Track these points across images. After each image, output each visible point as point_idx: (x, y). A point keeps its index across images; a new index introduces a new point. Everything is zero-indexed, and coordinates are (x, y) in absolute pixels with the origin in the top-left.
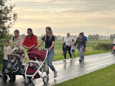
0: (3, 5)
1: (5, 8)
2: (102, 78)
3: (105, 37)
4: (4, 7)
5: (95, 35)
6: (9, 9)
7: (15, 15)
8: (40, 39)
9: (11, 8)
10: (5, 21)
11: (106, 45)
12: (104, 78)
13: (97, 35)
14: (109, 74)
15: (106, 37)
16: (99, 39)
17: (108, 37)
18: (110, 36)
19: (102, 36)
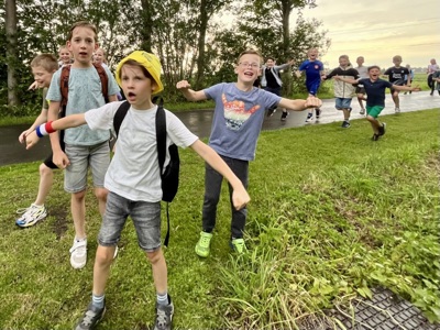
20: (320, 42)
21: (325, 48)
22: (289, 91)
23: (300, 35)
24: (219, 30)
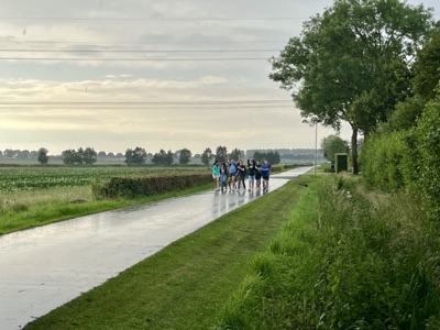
2: (161, 288)
3: (111, 154)
5: (84, 149)
11: (131, 181)
12: (168, 288)
13: (89, 149)
14: (175, 275)
15: (115, 154)
16: (95, 161)
17: (120, 155)
18: (124, 154)
19: (102, 154)
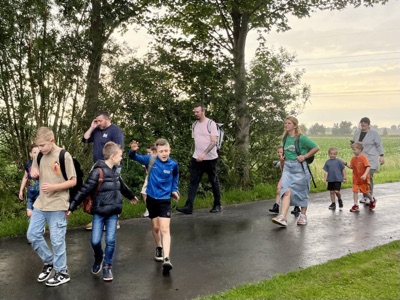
0: (282, 72)
1: (286, 77)
4: (283, 75)
6: (293, 77)
7: (305, 89)
8: (331, 133)
9: (297, 76)
10: (287, 101)
20: (293, 91)
21: (300, 100)
22: (246, 179)
23: (263, 77)
24: (122, 60)
